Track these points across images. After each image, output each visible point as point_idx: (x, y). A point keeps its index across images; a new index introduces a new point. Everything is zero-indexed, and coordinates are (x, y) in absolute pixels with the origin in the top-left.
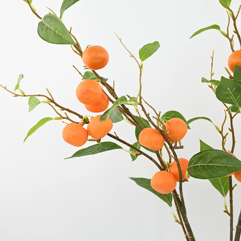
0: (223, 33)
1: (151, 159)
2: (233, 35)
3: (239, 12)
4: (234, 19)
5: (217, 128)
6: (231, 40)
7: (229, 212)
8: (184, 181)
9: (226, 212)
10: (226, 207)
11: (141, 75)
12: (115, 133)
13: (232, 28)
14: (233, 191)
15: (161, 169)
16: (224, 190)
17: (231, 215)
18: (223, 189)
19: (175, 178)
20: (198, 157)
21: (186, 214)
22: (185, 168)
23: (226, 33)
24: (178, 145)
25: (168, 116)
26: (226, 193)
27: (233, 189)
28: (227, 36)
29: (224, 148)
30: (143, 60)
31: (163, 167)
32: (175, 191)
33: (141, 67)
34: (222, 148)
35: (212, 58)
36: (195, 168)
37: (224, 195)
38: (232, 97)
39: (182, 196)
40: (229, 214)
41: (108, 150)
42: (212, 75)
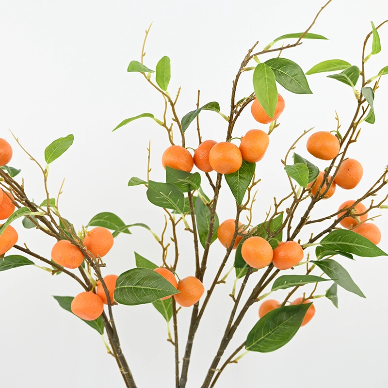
0: (158, 122)
1: (73, 276)
2: (172, 124)
3: (178, 96)
4: (173, 105)
5: (156, 238)
6: (169, 130)
7: (174, 340)
8: (112, 305)
9: (170, 340)
10: (169, 334)
11: (45, 181)
12: (25, 244)
13: (170, 115)
14: (177, 315)
15: (88, 290)
16: (168, 313)
17: (176, 344)
18: (166, 312)
19: (100, 299)
20: (128, 275)
21: (119, 345)
22: (111, 288)
23: (163, 121)
24: (100, 263)
25: (100, 218)
26: (170, 318)
27: (177, 312)
28: (164, 125)
29: (165, 263)
30: (49, 163)
31: (89, 287)
32: (103, 315)
33: (45, 172)
34: (163, 263)
35: (149, 150)
36: (121, 289)
37: (168, 320)
38: (171, 202)
39: (113, 322)
40: (173, 343)
41: (15, 266)
42: (149, 171)
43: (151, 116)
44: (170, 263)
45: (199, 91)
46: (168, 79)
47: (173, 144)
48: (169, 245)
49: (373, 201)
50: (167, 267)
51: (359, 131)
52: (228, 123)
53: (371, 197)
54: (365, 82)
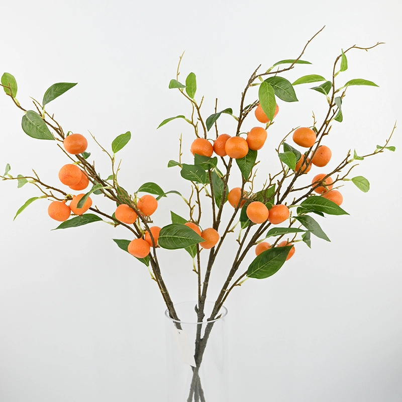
0: (188, 121)
1: (128, 227)
2: (197, 122)
3: (202, 102)
4: (198, 109)
5: (186, 201)
6: (195, 127)
7: (197, 271)
8: (156, 247)
9: (195, 271)
10: (194, 266)
11: (113, 165)
12: (96, 206)
13: (196, 116)
14: (200, 253)
15: (139, 237)
16: (193, 252)
17: (199, 273)
18: (192, 251)
19: (148, 244)
20: (167, 229)
21: (160, 274)
22: (156, 236)
23: (191, 121)
24: (149, 220)
25: (146, 187)
26: (195, 255)
27: (200, 251)
28: (192, 123)
29: (191, 218)
30: (115, 152)
31: (139, 235)
32: (150, 254)
33: (113, 159)
35: (181, 140)
36: (164, 238)
37: (193, 256)
38: (197, 177)
39: (156, 259)
40: (197, 273)
41: (90, 222)
42: (181, 155)
43: (183, 117)
44: (195, 218)
45: (217, 99)
46: (195, 90)
47: (198, 137)
48: (195, 206)
49: (338, 175)
50: (193, 222)
51: (331, 127)
52: (238, 122)
53: (337, 173)
54: (335, 91)
